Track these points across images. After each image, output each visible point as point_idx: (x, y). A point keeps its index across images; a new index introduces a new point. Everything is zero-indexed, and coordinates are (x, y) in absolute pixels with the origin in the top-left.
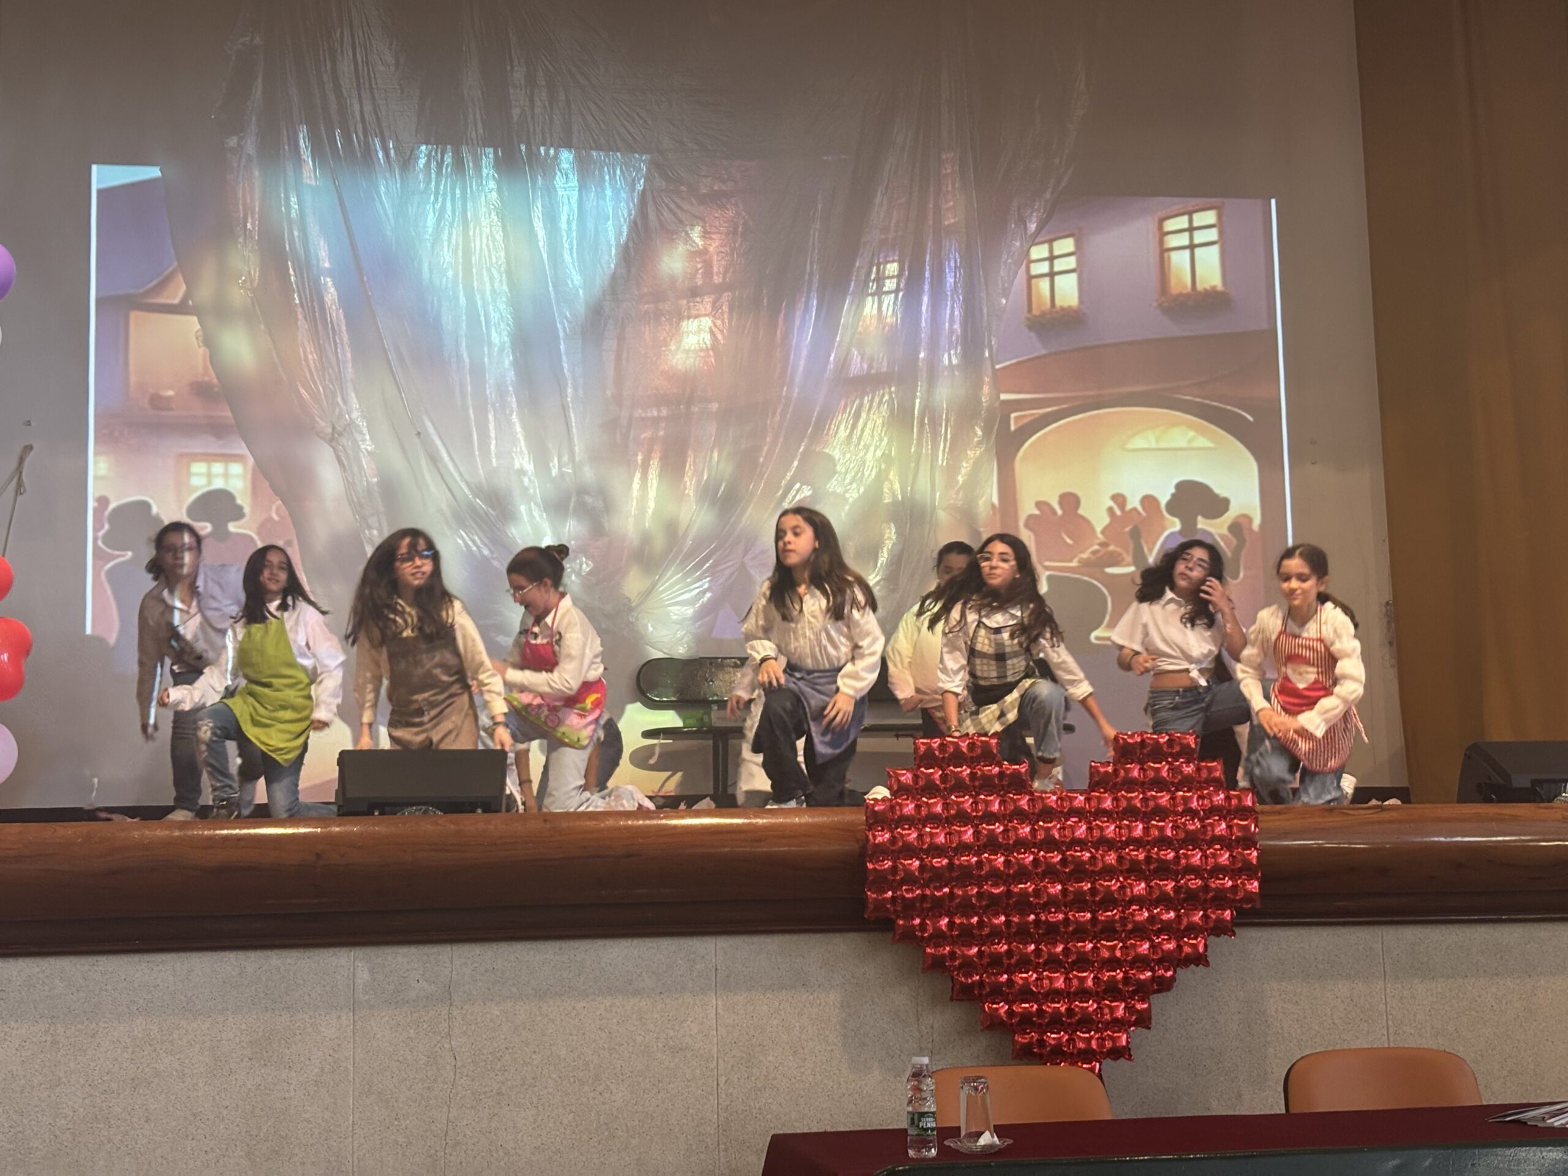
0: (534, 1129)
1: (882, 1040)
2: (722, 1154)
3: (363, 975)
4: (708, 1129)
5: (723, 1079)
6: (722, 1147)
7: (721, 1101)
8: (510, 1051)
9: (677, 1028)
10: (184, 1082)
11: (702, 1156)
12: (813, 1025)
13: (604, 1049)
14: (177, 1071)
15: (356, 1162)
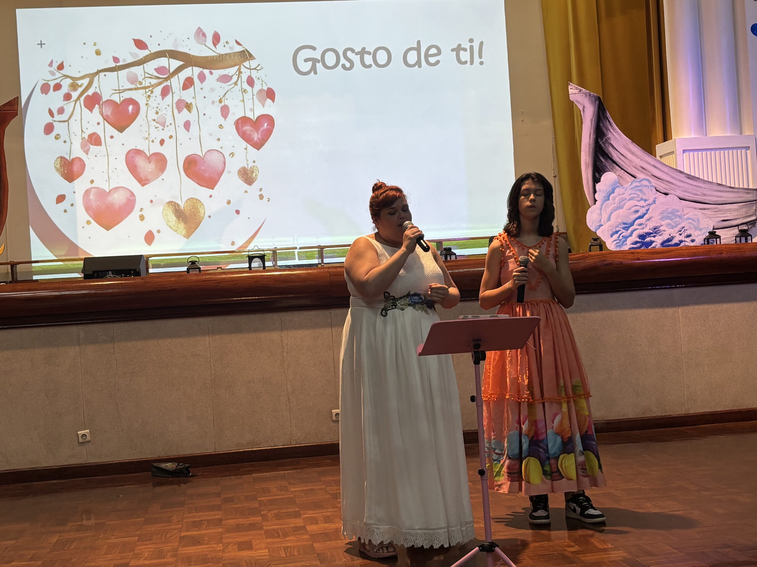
0: (146, 384)
1: (269, 349)
2: (213, 389)
3: (82, 335)
4: (208, 381)
5: (212, 365)
6: (213, 387)
7: (212, 372)
8: (136, 358)
9: (195, 348)
10: (22, 372)
11: (206, 391)
12: (244, 345)
13: (169, 356)
14: (19, 368)
15: (84, 397)
